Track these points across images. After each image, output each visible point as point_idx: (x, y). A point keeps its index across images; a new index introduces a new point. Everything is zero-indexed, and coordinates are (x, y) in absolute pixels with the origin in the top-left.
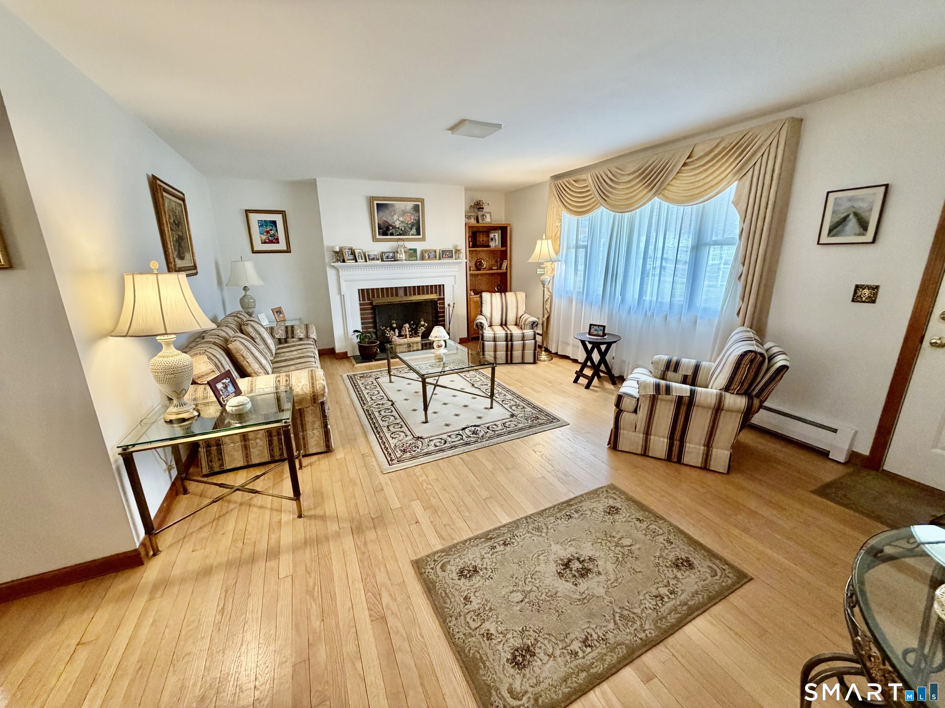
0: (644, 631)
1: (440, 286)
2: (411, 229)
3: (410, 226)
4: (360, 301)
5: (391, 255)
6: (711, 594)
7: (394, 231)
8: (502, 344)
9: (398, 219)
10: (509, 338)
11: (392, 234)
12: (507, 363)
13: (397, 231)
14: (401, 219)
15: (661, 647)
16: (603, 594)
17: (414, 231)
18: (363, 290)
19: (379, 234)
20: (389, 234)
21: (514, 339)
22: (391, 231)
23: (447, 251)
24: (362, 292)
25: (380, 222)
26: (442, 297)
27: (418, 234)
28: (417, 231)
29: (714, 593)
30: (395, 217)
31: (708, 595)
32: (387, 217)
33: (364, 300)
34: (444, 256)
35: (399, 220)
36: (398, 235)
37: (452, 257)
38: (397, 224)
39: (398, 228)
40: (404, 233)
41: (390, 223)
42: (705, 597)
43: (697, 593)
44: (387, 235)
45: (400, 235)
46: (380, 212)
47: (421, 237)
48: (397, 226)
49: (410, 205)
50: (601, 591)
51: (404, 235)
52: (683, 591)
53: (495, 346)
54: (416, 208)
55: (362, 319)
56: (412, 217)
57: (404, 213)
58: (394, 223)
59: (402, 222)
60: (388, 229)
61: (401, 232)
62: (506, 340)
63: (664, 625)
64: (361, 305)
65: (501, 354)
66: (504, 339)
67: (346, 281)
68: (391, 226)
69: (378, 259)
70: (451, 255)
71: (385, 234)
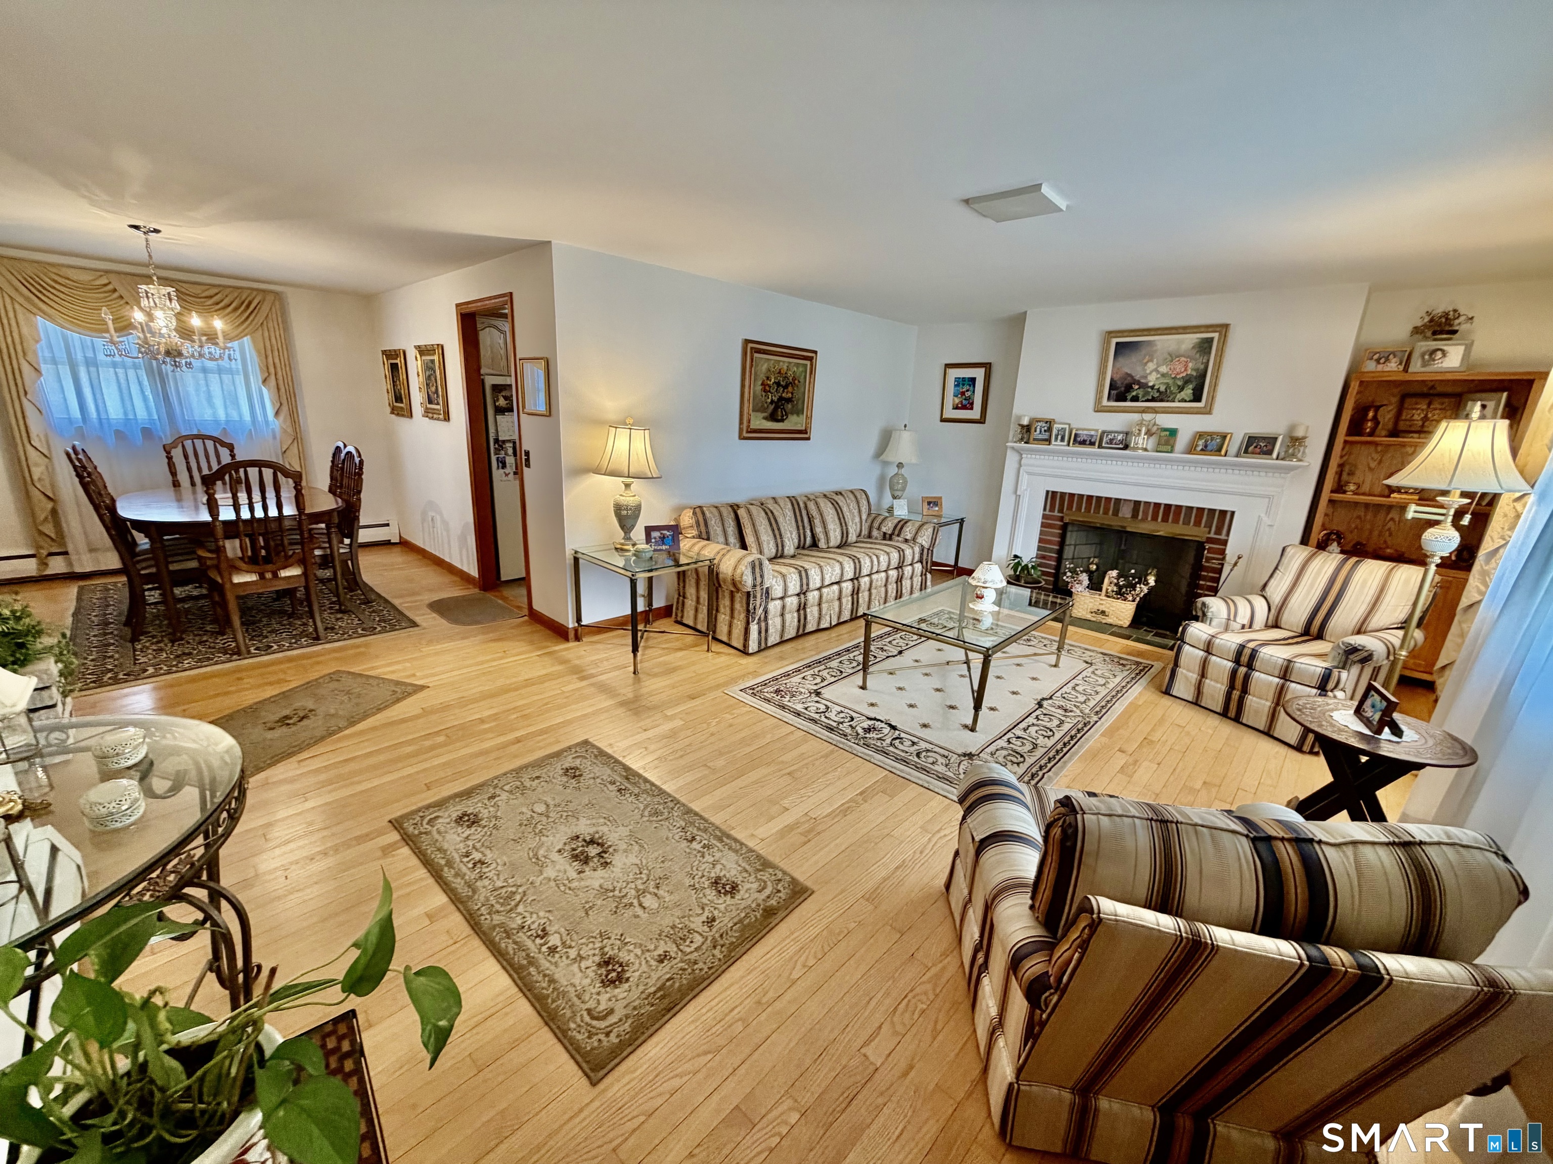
0: (489, 914)
1: (1223, 513)
2: (1181, 389)
3: (1180, 383)
4: (1045, 509)
5: (1120, 437)
6: (550, 1001)
7: (1141, 393)
8: (1222, 665)
9: (1156, 370)
10: (1245, 659)
11: (1135, 399)
12: (1224, 714)
13: (1147, 393)
14: (1164, 369)
15: (468, 930)
16: (545, 875)
17: (1188, 392)
18: (1054, 493)
19: (1109, 399)
20: (1129, 397)
21: (1257, 664)
22: (1134, 393)
23: (1264, 438)
24: (1053, 498)
25: (1116, 377)
26: (1223, 537)
27: (1197, 397)
28: (1194, 394)
29: (554, 1006)
30: (1151, 366)
31: (548, 996)
32: (1132, 366)
33: (1052, 509)
34: (1251, 449)
35: (1158, 372)
36: (1148, 401)
37: (1270, 453)
38: (1152, 380)
39: (1152, 387)
40: (1162, 396)
41: (1137, 378)
42: (545, 991)
43: (552, 981)
44: (1125, 400)
45: (1153, 400)
46: (1121, 360)
47: (1201, 405)
48: (1151, 384)
49: (1190, 340)
50: (550, 872)
51: (1162, 401)
52: (556, 964)
53: (1204, 664)
54: (1205, 346)
55: (1040, 541)
56: (1190, 365)
57: (1172, 357)
58: (1146, 377)
59: (1163, 375)
60: (1129, 388)
61: (1156, 395)
62: (1237, 661)
63: (497, 936)
64: (1044, 517)
65: (1216, 689)
66: (1232, 656)
67: (1029, 473)
68: (1139, 383)
69: (1092, 444)
70: (1269, 447)
71: (1121, 398)
